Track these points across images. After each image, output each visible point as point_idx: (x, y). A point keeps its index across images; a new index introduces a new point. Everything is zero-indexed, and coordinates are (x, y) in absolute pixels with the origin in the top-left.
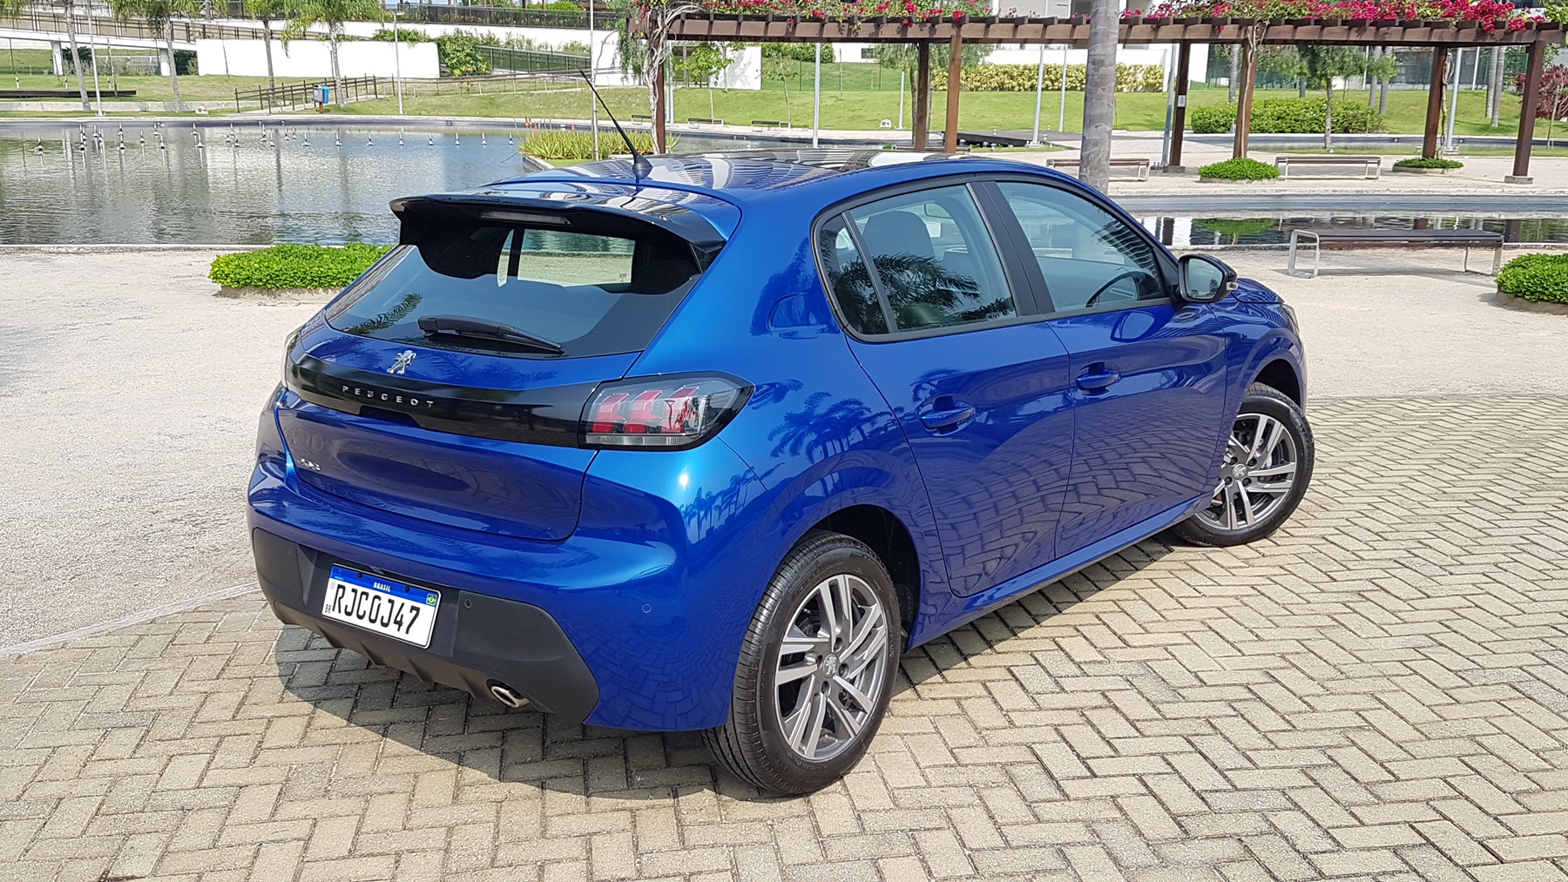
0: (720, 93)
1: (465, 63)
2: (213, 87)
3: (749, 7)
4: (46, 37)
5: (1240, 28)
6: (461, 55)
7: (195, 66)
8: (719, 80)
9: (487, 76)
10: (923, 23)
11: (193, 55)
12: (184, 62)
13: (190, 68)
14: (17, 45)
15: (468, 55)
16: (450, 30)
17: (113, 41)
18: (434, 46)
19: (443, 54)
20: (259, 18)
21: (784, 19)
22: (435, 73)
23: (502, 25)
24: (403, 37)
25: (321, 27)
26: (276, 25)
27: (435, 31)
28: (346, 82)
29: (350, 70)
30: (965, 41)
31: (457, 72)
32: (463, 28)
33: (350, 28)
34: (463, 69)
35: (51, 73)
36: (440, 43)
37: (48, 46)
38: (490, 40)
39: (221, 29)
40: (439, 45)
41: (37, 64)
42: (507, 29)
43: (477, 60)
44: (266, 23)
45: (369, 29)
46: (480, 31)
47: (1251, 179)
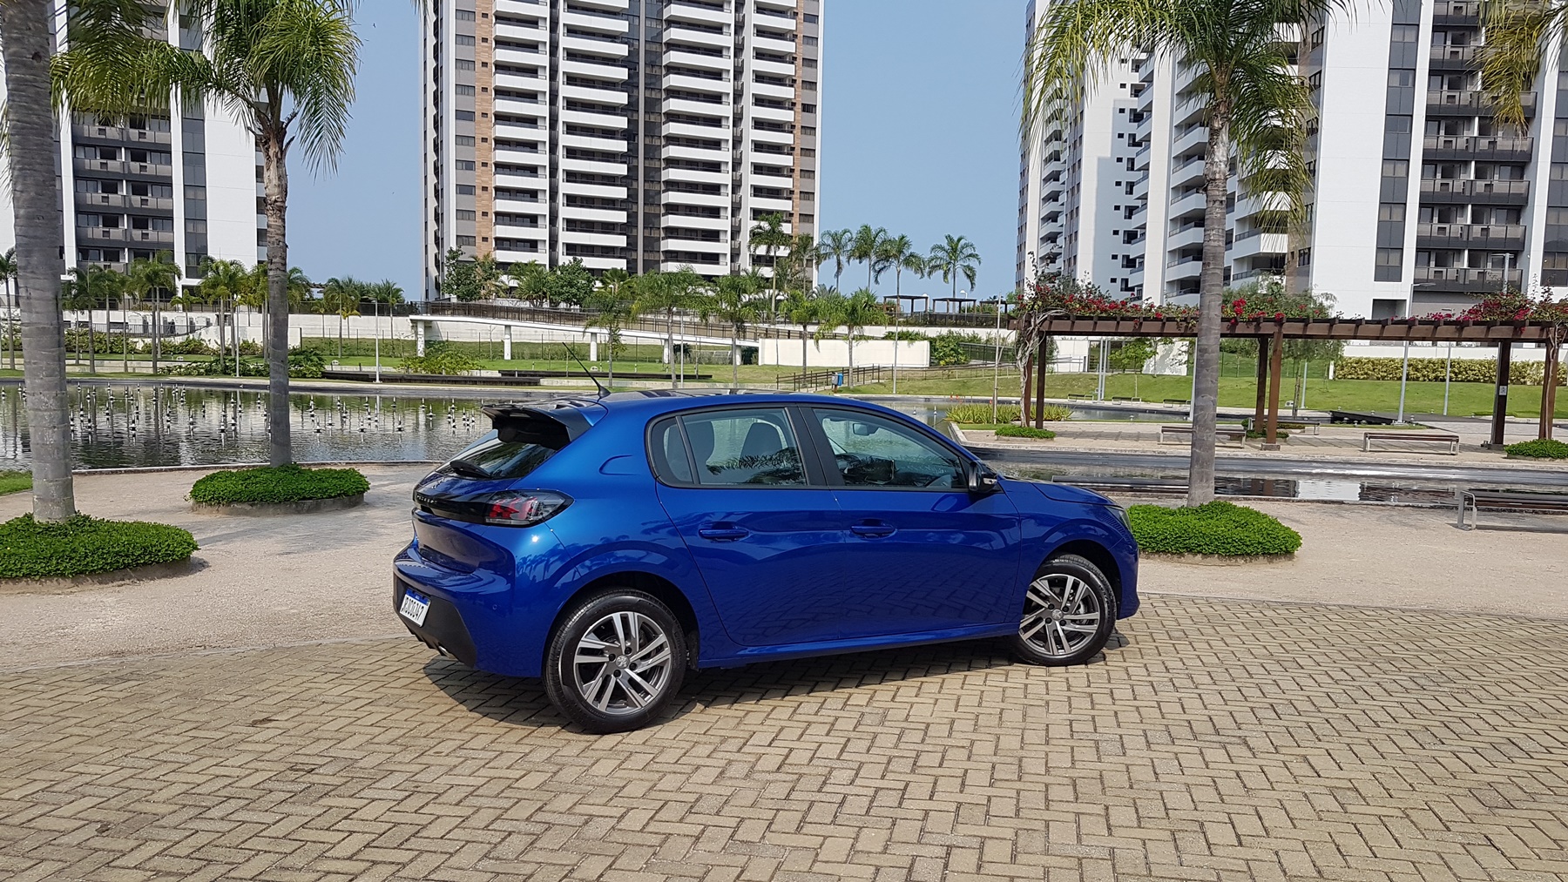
0: (1151, 378)
1: (949, 356)
2: (766, 374)
3: (1106, 311)
4: (658, 336)
5: (1542, 330)
6: (947, 350)
7: (757, 358)
8: (1149, 366)
9: (965, 366)
10: (1249, 322)
11: (756, 350)
12: (749, 355)
13: (753, 360)
14: (641, 342)
15: (952, 349)
16: (944, 331)
17: (704, 339)
18: (926, 344)
19: (933, 349)
20: (799, 323)
21: (1131, 319)
22: (925, 362)
23: (985, 327)
24: (902, 336)
25: (843, 330)
26: (811, 329)
27: (933, 332)
28: (858, 370)
29: (860, 362)
30: (1286, 336)
31: (942, 363)
32: (953, 329)
33: (868, 330)
34: (947, 360)
35: (660, 362)
36: (932, 341)
37: (658, 342)
38: (974, 338)
39: (778, 331)
40: (931, 343)
41: (653, 355)
42: (988, 330)
43: (958, 353)
44: (805, 327)
45: (881, 331)
46: (967, 332)
47: (1554, 458)
